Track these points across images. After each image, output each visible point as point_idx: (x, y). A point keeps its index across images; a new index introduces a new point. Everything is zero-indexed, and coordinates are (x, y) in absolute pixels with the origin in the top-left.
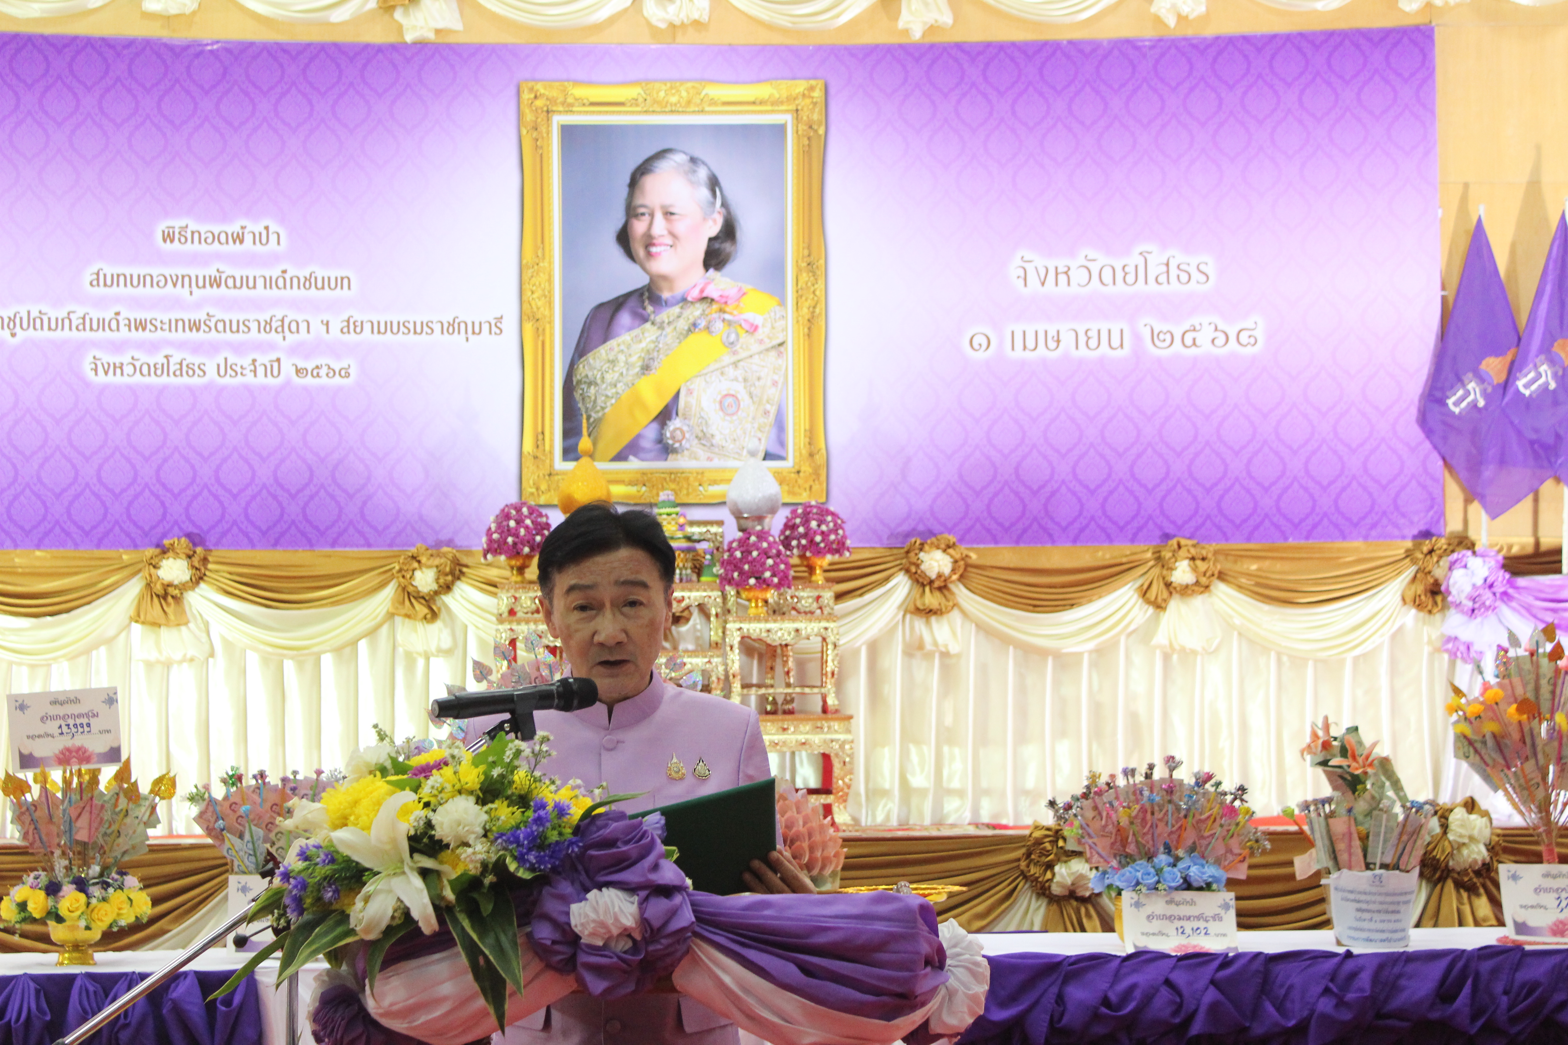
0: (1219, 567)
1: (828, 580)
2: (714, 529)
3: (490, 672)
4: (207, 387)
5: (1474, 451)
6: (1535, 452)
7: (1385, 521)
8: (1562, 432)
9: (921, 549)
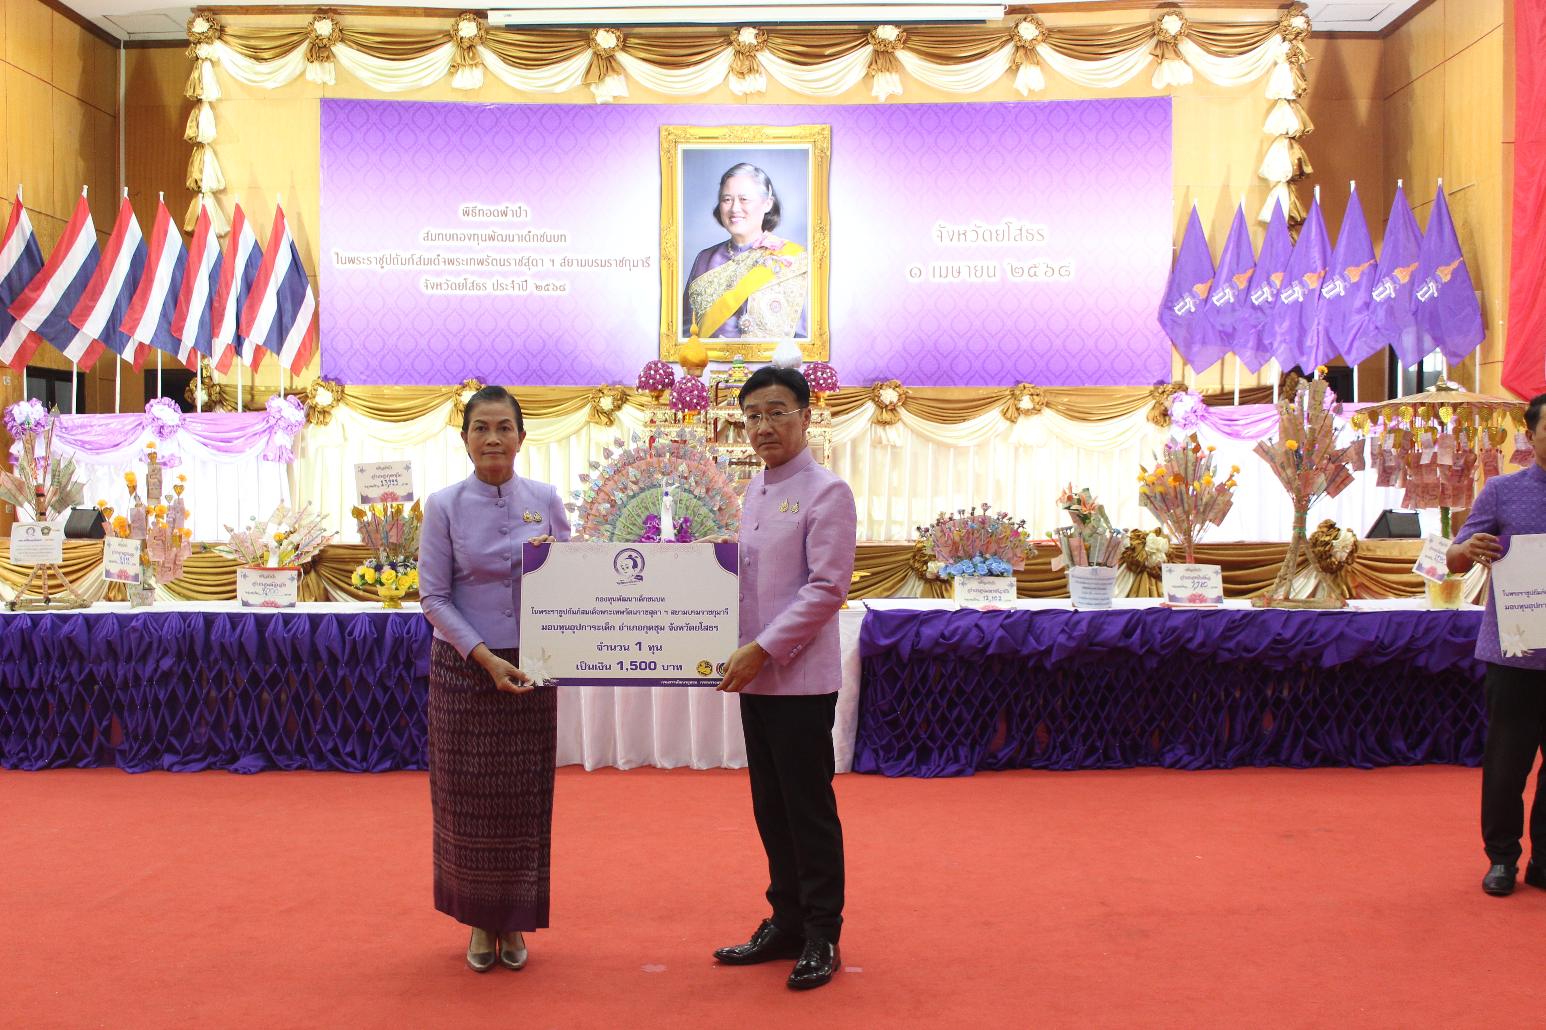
1: (828, 405)
3: (612, 454)
4: (487, 296)
5: (1188, 336)
6: (1221, 337)
7: (1139, 375)
8: (1237, 327)
9: (881, 388)
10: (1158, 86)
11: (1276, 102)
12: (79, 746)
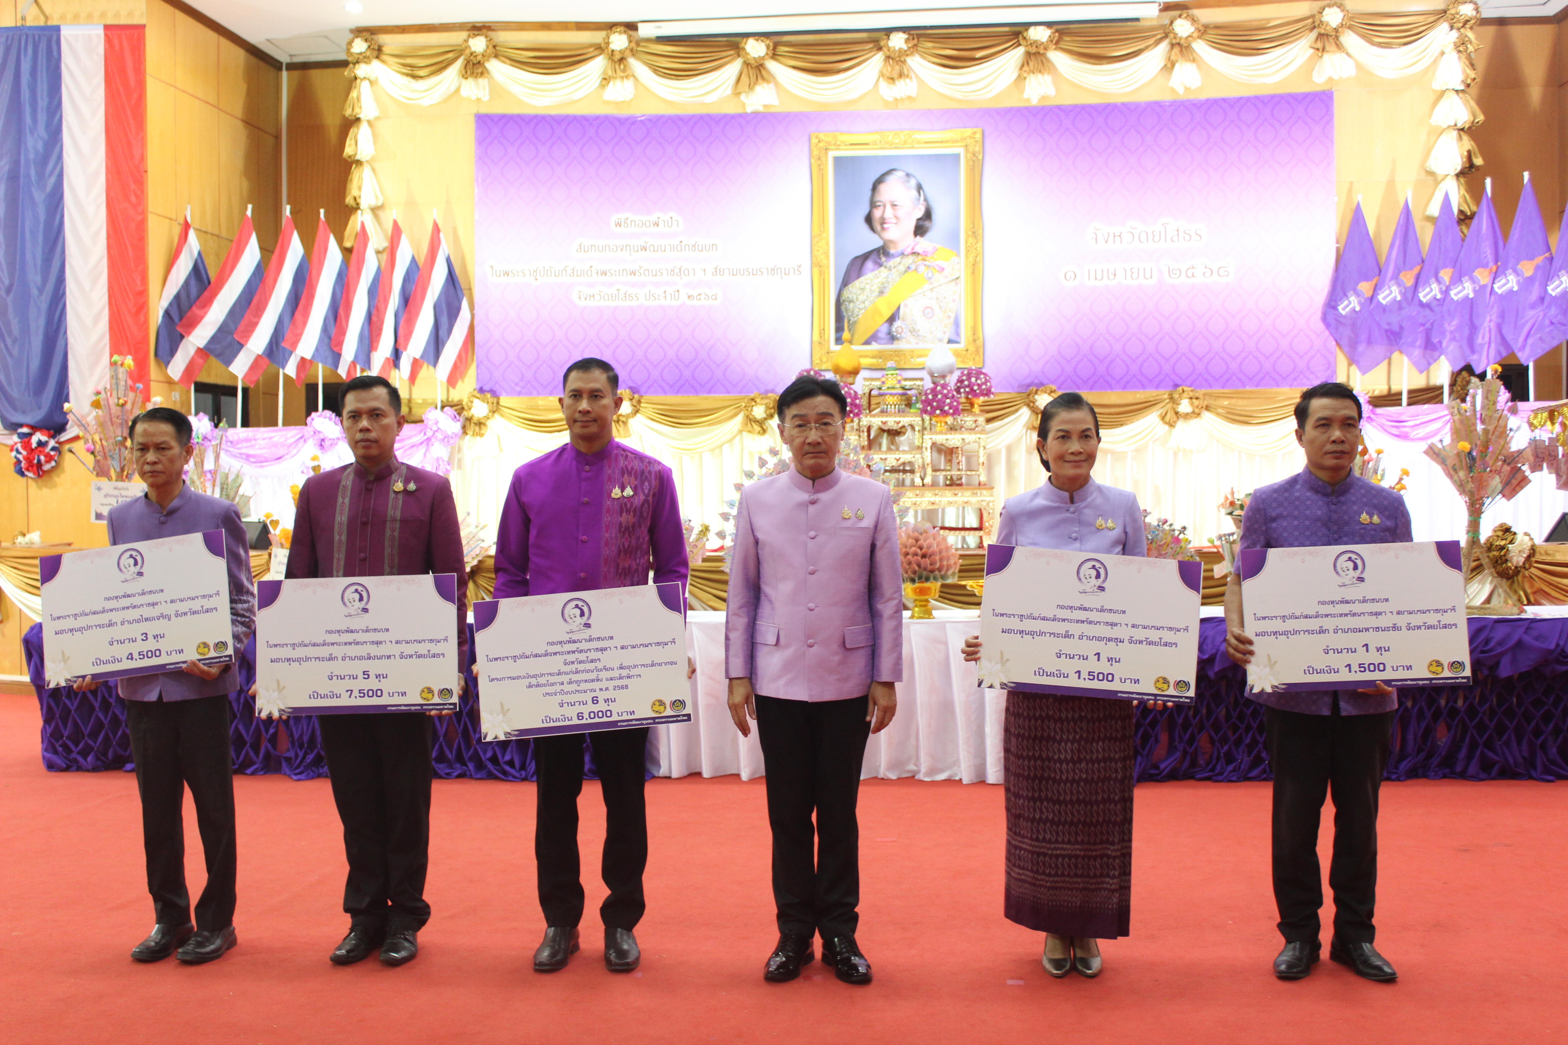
0: (1206, 403)
1: (982, 411)
2: (918, 383)
4: (640, 306)
5: (1353, 336)
6: (1388, 336)
7: (1301, 376)
8: (1404, 325)
9: (1036, 393)
10: (1319, 80)
11: (1443, 93)
12: (247, 753)
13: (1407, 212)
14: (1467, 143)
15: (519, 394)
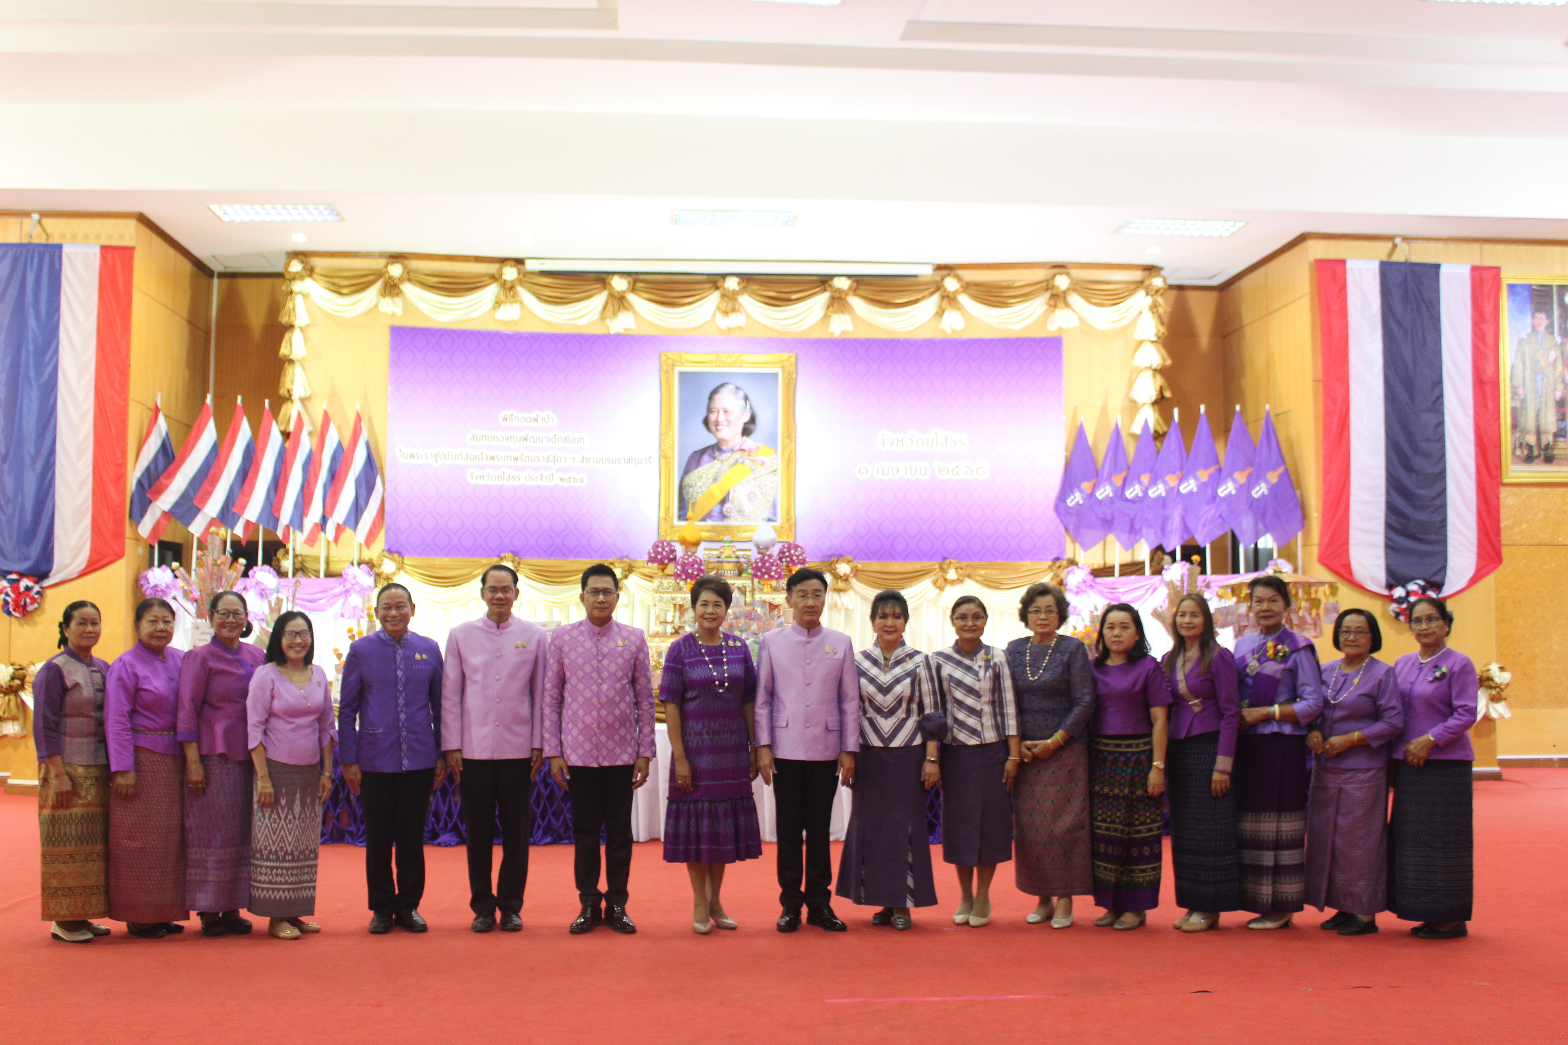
0: (967, 572)
4: (521, 486)
5: (1077, 523)
7: (1040, 553)
9: (837, 562)
10: (1052, 329)
11: (1141, 343)
13: (1117, 432)
14: (1160, 381)
15: (420, 554)
